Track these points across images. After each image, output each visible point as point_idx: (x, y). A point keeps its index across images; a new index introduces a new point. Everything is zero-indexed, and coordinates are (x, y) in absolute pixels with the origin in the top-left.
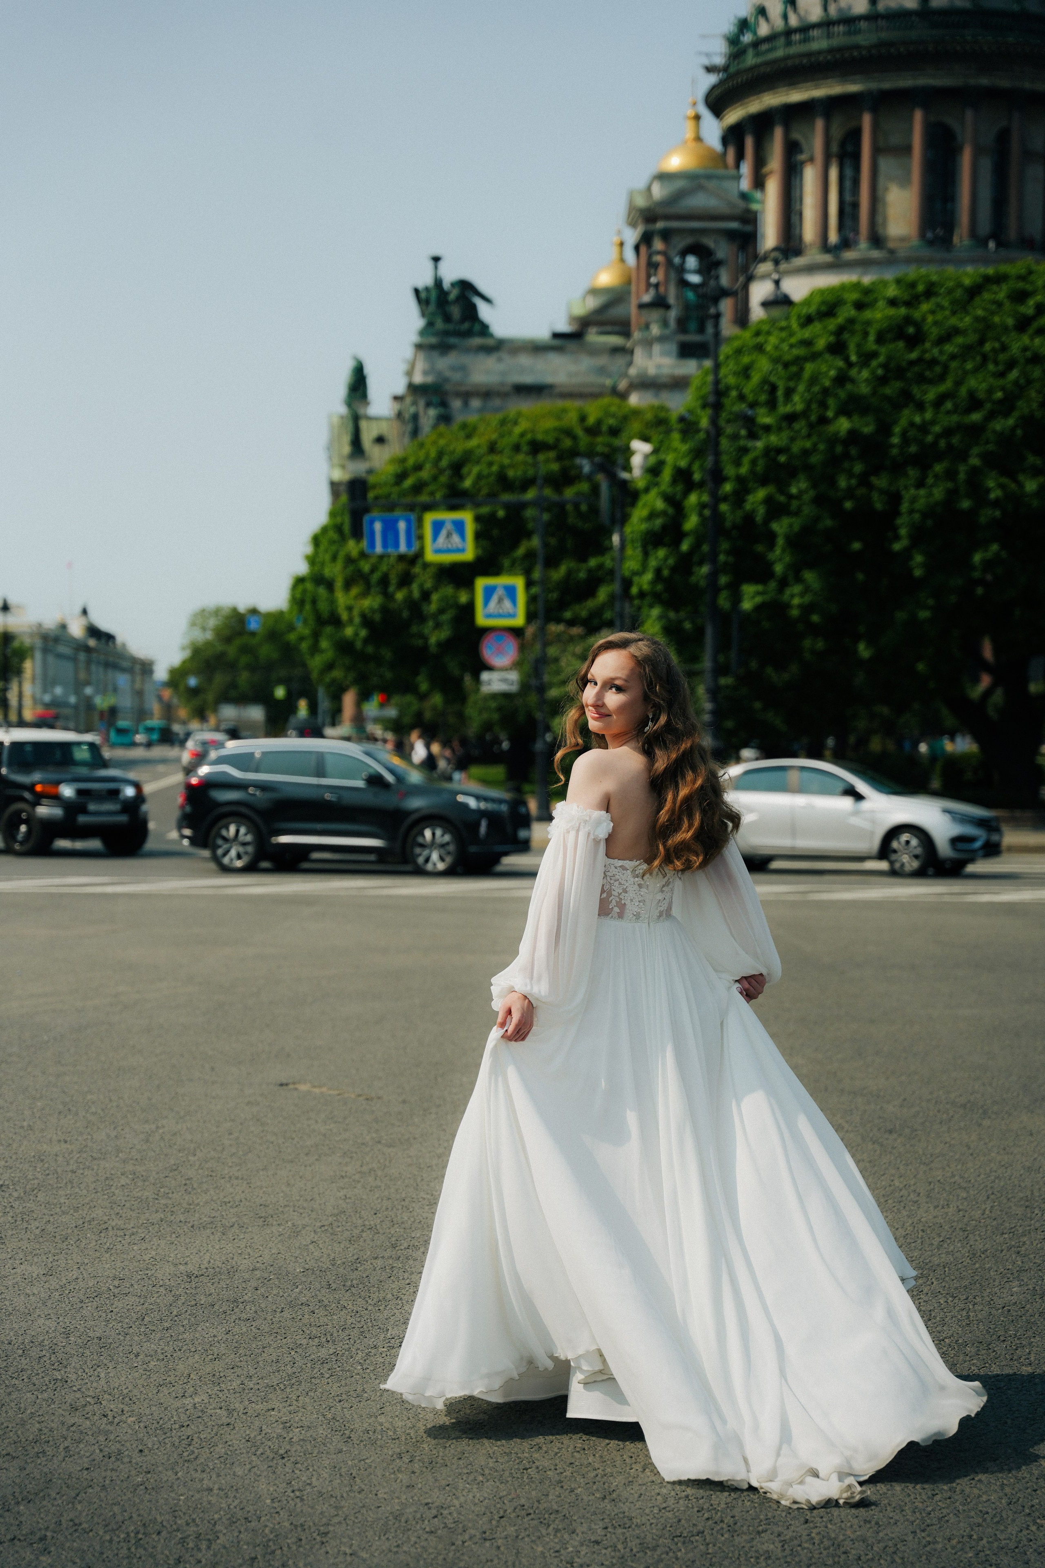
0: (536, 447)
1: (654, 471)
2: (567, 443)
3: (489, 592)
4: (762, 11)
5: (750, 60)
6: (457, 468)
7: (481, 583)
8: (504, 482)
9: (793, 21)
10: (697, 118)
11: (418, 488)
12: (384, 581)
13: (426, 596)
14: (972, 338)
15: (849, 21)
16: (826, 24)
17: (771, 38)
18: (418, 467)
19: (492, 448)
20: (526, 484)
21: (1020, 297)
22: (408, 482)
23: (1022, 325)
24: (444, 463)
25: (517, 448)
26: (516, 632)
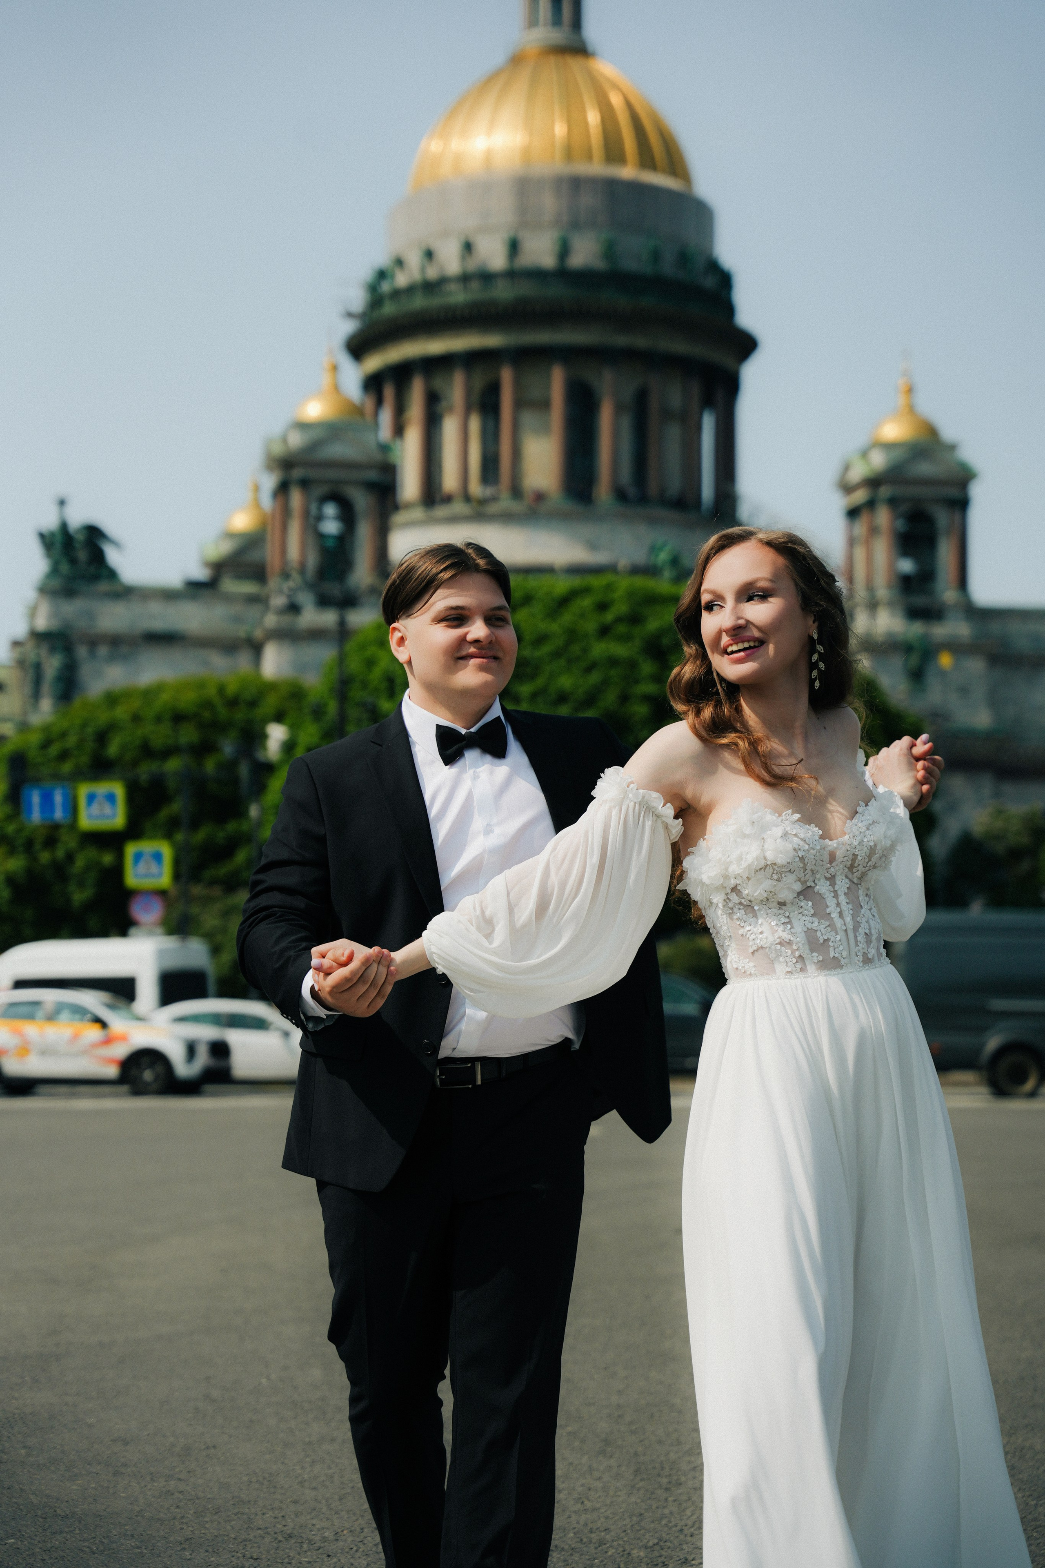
0: (178, 718)
1: (289, 747)
2: (207, 715)
3: (138, 857)
4: (399, 262)
5: (389, 309)
6: (102, 737)
7: (131, 849)
8: (147, 751)
9: (432, 273)
10: (335, 368)
11: (64, 756)
12: (29, 845)
13: (70, 857)
14: (559, 642)
15: (486, 277)
16: (465, 278)
17: (410, 290)
18: (63, 735)
19: (136, 718)
20: (167, 753)
21: (602, 607)
22: (54, 750)
23: (604, 631)
24: (90, 730)
25: (158, 719)
26: (162, 893)
